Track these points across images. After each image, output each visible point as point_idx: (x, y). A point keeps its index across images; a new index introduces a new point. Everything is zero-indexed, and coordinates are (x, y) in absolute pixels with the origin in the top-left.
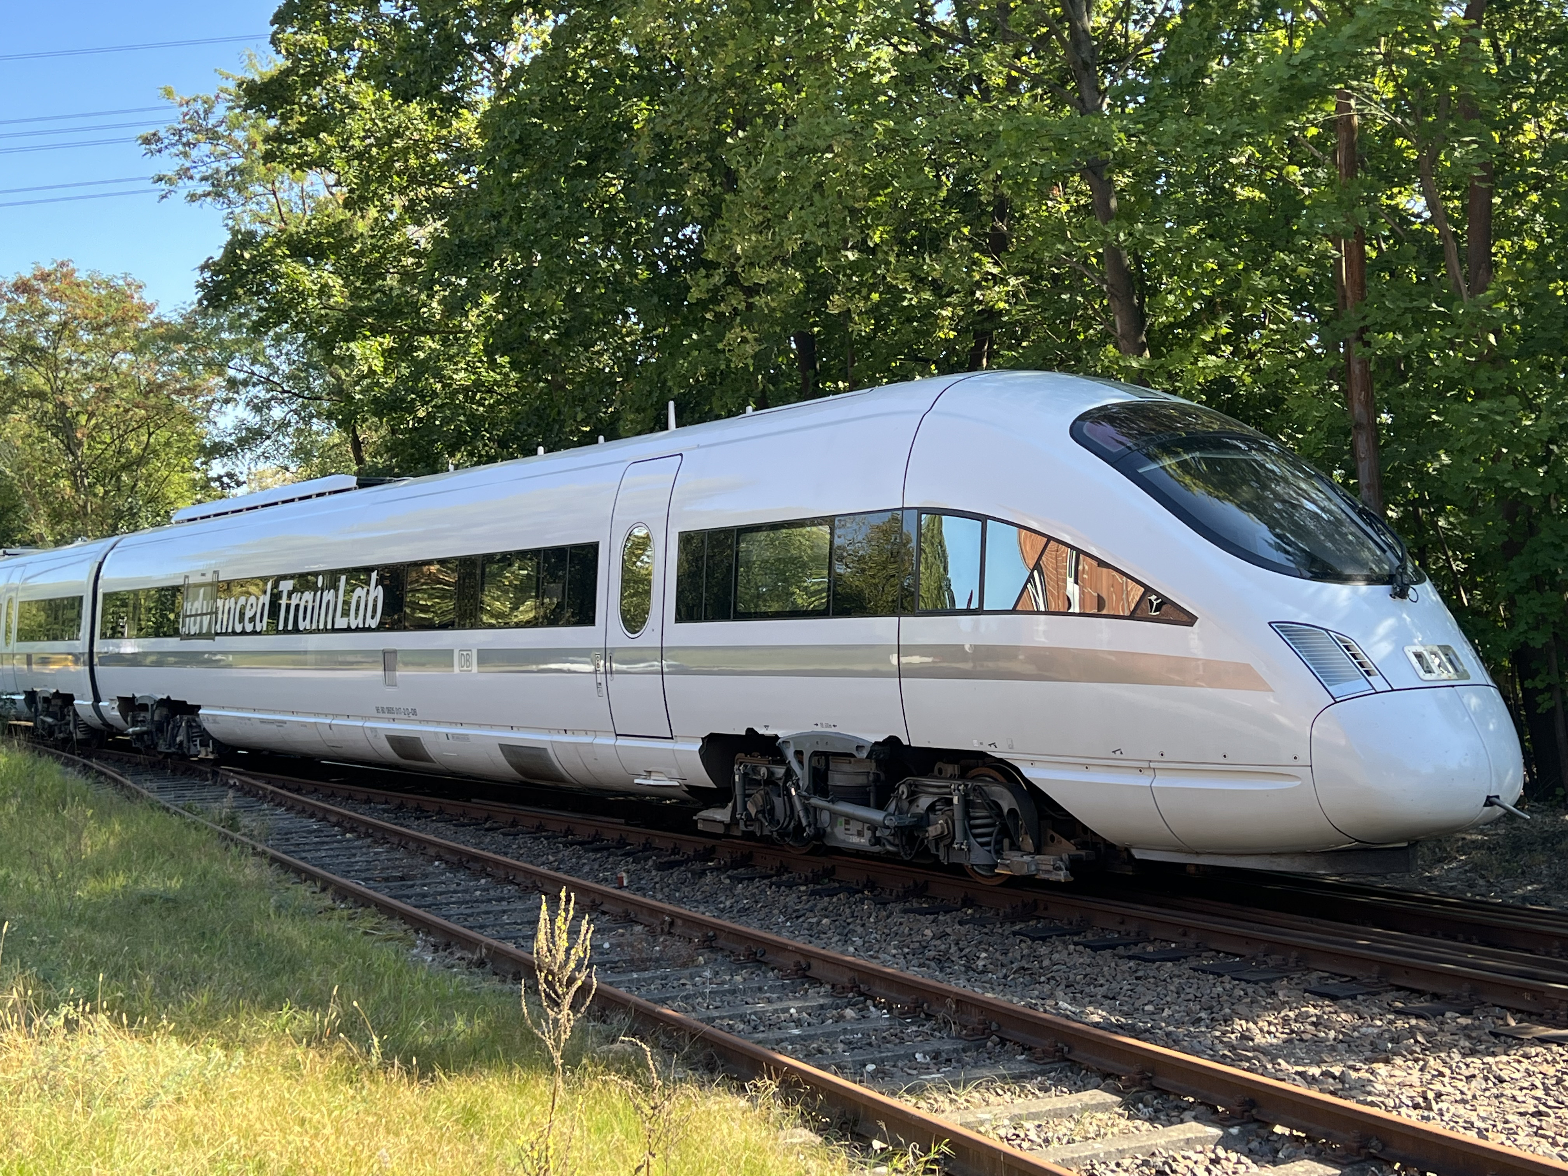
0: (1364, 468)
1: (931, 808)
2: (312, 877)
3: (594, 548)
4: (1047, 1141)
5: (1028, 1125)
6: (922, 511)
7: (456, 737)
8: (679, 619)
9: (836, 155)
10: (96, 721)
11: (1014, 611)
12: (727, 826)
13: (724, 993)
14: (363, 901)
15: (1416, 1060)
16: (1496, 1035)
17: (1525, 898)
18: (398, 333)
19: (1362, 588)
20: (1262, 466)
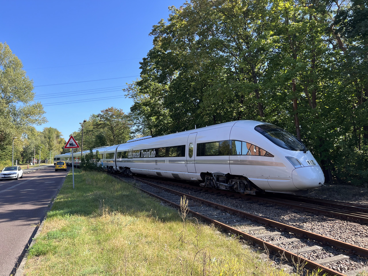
0: (298, 134)
1: (234, 184)
2: (146, 192)
3: (185, 146)
4: (254, 234)
5: (251, 231)
6: (232, 140)
7: (166, 172)
8: (197, 156)
9: (219, 90)
10: (116, 170)
11: (246, 155)
12: (204, 186)
13: (205, 210)
14: (154, 196)
15: (310, 223)
16: (322, 219)
17: (325, 198)
18: (157, 116)
19: (299, 151)
20: (283, 133)
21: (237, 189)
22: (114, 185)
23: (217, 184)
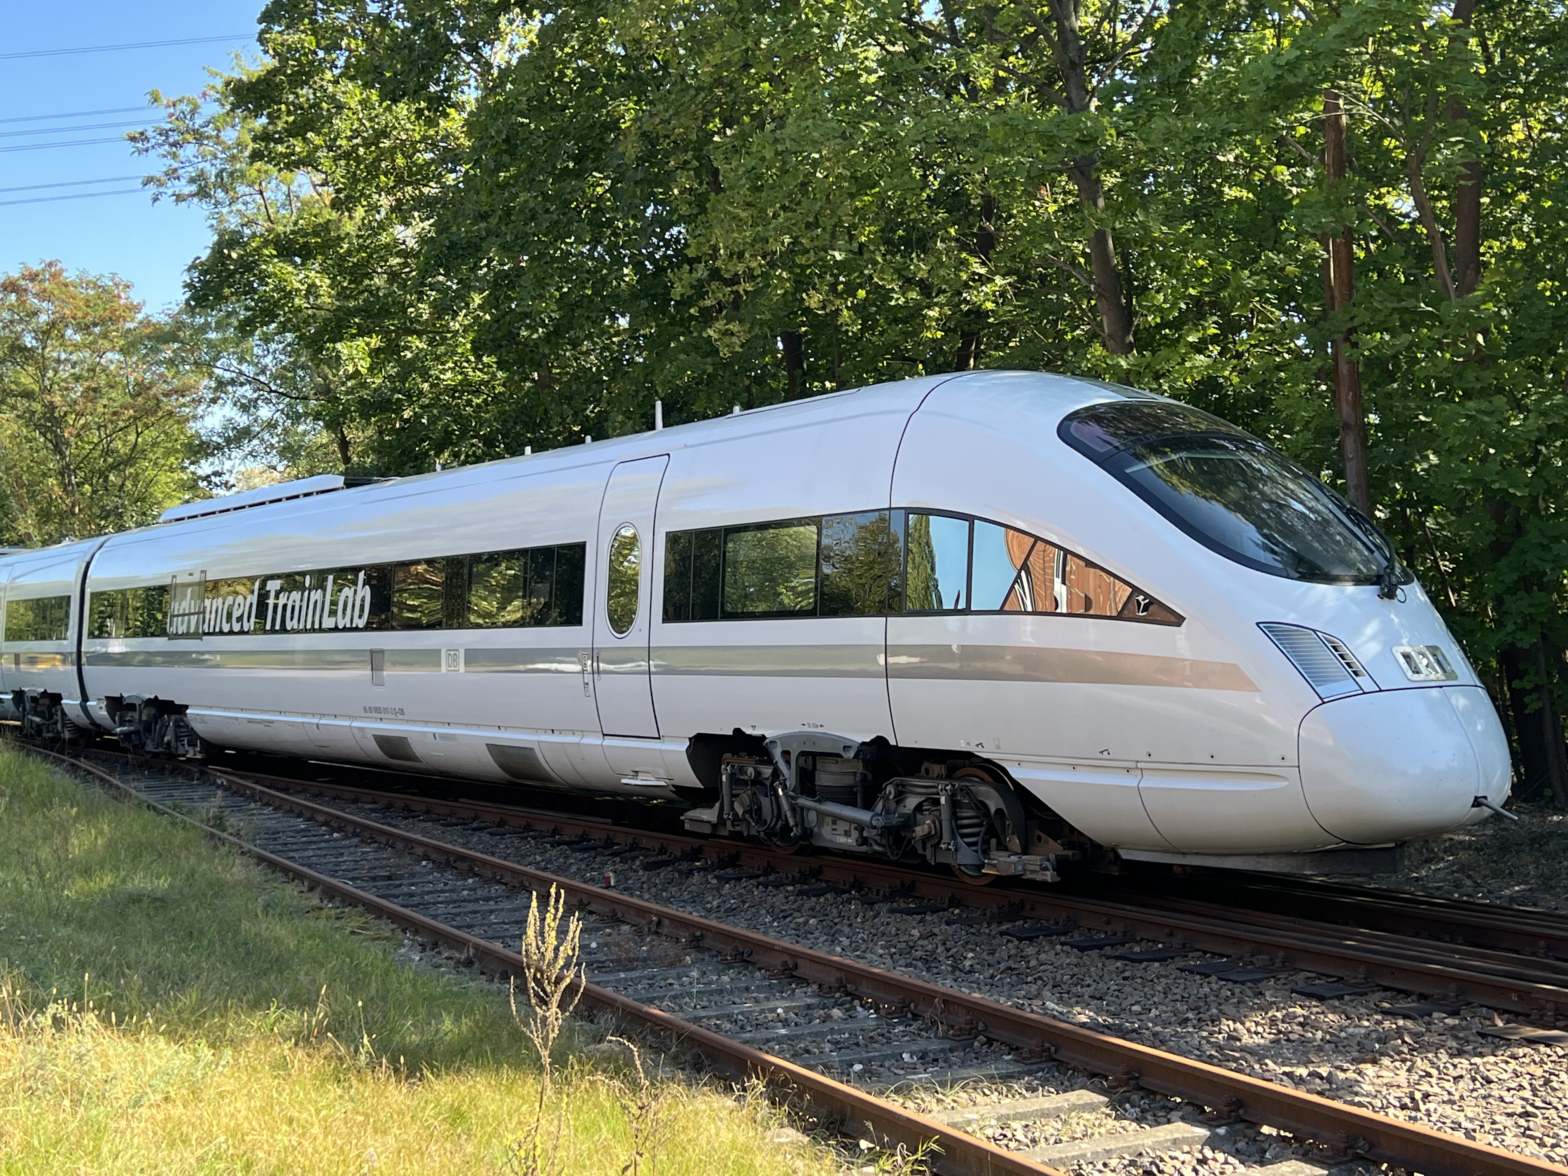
0: (1351, 467)
2: (299, 876)
3: (582, 547)
4: (1034, 1141)
5: (1015, 1125)
6: (909, 511)
7: (444, 737)
8: (667, 619)
12: (714, 826)
13: (711, 993)
14: (351, 901)
15: (1404, 1061)
16: (1483, 1035)
17: (1512, 899)
18: (385, 333)
19: (1350, 588)
20: (1249, 466)
21: (936, 846)
23: (799, 811)
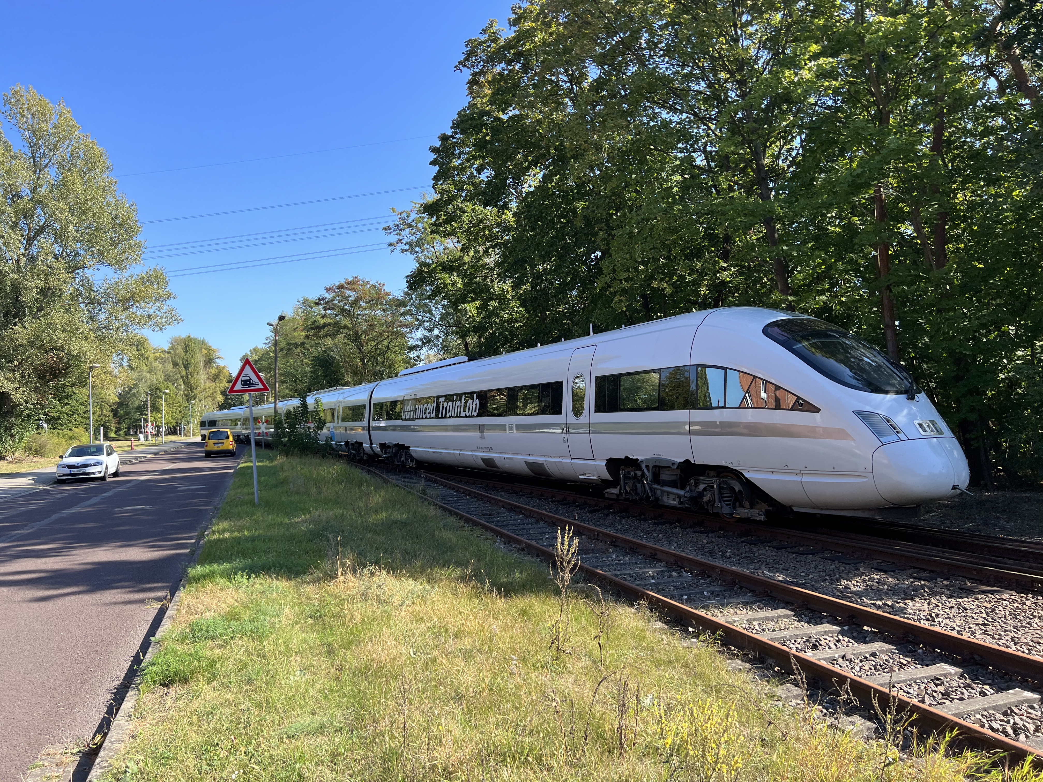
0: (890, 345)
1: (705, 489)
2: (456, 514)
3: (561, 383)
4: (763, 630)
5: (754, 623)
6: (698, 366)
7: (508, 458)
8: (596, 411)
9: (658, 221)
10: (371, 452)
11: (739, 407)
12: (618, 496)
13: (621, 564)
14: (476, 524)
15: (925, 599)
16: (961, 589)
17: (968, 529)
18: (482, 299)
19: (893, 396)
20: (846, 344)
21: (713, 506)
22: (368, 495)
23: (653, 490)
